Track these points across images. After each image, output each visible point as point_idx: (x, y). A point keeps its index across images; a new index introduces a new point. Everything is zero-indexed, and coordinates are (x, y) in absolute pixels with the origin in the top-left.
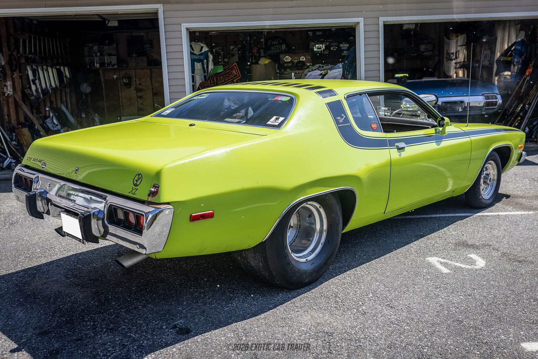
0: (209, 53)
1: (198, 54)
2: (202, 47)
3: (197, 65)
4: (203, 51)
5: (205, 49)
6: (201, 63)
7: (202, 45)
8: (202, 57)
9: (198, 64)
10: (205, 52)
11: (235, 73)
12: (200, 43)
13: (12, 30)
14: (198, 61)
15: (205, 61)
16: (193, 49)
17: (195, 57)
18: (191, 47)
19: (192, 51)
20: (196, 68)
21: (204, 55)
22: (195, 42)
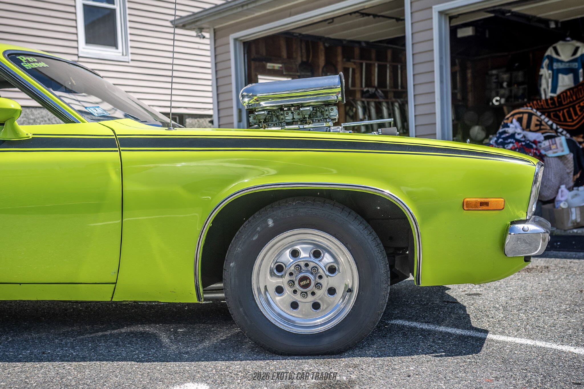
1: (567, 60)
2: (577, 49)
3: (563, 79)
4: (579, 54)
5: (582, 51)
6: (571, 76)
7: (578, 44)
8: (575, 65)
9: (564, 76)
10: (581, 55)
12: (574, 42)
13: (340, 59)
14: (566, 71)
15: (581, 71)
16: (557, 53)
17: (561, 66)
18: (555, 49)
19: (555, 56)
20: (560, 83)
21: (579, 60)
22: (564, 40)
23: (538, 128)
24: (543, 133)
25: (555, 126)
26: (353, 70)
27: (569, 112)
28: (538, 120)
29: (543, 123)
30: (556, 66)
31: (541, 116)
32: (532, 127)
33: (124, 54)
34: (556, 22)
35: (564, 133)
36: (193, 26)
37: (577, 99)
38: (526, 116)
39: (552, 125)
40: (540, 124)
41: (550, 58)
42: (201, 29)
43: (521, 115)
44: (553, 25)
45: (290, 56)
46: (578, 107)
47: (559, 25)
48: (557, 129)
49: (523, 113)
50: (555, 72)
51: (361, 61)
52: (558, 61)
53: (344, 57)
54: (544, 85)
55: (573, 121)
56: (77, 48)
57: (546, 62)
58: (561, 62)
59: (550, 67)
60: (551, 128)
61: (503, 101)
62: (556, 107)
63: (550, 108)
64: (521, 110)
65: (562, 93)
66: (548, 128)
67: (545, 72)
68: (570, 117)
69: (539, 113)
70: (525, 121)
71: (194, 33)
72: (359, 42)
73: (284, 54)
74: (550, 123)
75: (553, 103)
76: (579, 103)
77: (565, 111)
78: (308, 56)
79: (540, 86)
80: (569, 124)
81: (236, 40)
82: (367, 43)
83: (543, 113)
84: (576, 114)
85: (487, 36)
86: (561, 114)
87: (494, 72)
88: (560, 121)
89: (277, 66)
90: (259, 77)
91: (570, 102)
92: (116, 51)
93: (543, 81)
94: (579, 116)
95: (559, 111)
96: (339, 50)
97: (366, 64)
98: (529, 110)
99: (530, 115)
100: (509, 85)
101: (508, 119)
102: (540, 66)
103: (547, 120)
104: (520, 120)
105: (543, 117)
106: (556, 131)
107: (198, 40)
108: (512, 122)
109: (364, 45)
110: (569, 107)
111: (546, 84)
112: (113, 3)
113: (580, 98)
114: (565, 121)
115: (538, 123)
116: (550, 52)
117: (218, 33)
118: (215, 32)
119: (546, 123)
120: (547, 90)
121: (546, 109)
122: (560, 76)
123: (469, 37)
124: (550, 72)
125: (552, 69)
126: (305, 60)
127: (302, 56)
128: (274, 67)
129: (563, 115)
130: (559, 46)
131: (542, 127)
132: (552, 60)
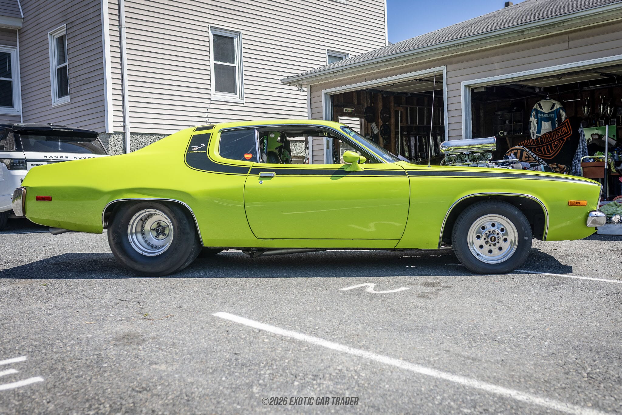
0: (561, 111)
1: (547, 112)
2: (554, 105)
4: (555, 108)
5: (558, 106)
6: (550, 122)
7: (555, 102)
8: (553, 116)
9: (546, 123)
10: (557, 109)
11: (566, 130)
12: (552, 100)
13: (392, 104)
14: (547, 120)
15: (557, 119)
16: (541, 108)
17: (543, 116)
18: (540, 105)
19: (539, 109)
20: (543, 128)
21: (555, 113)
22: (546, 99)
23: (527, 159)
24: (530, 163)
25: (537, 158)
26: (401, 112)
27: (547, 148)
28: (527, 154)
29: (530, 156)
30: (540, 116)
31: (529, 151)
32: (523, 159)
33: (241, 98)
34: (540, 88)
35: (544, 162)
36: (296, 83)
37: (553, 140)
38: (519, 152)
39: (536, 157)
40: (528, 157)
41: (536, 110)
42: (301, 85)
43: (516, 151)
44: (537, 90)
45: (359, 103)
46: (554, 145)
47: (542, 90)
48: (539, 160)
49: (518, 149)
50: (539, 120)
51: (407, 106)
52: (541, 113)
53: (395, 103)
54: (532, 129)
55: (550, 154)
56: (211, 94)
57: (534, 113)
58: (544, 113)
59: (536, 116)
60: (536, 159)
61: (505, 133)
62: (539, 144)
63: (536, 145)
64: (516, 147)
65: (543, 135)
66: (534, 159)
67: (533, 120)
68: (548, 151)
69: (528, 150)
70: (519, 154)
71: (296, 88)
72: (406, 93)
73: (356, 102)
74: (535, 156)
75: (538, 142)
76: (554, 142)
77: (545, 147)
78: (371, 103)
79: (530, 129)
80: (548, 156)
81: (326, 94)
82: (412, 94)
83: (530, 150)
84: (552, 149)
85: (495, 91)
86: (542, 149)
87: (499, 113)
88: (542, 153)
89: (351, 110)
90: (339, 117)
91: (548, 142)
92: (236, 96)
93: (532, 126)
94: (554, 151)
95: (541, 147)
96: (392, 98)
97: (410, 108)
98: (521, 147)
99: (522, 151)
100: (510, 122)
101: (508, 153)
102: (530, 116)
103: (533, 154)
104: (515, 154)
105: (530, 152)
106: (538, 161)
107: (299, 93)
108: (510, 155)
109: (409, 95)
110: (547, 145)
111: (533, 128)
112: (234, 63)
113: (555, 139)
114: (545, 154)
115: (527, 156)
116: (536, 106)
117: (313, 88)
118: (311, 87)
119: (532, 156)
120: (534, 131)
121: (533, 145)
122: (543, 122)
123: (482, 92)
124: (536, 120)
125: (538, 118)
126: (369, 105)
127: (367, 103)
128: (349, 110)
129: (544, 149)
130: (542, 102)
131: (529, 159)
132: (537, 112)
